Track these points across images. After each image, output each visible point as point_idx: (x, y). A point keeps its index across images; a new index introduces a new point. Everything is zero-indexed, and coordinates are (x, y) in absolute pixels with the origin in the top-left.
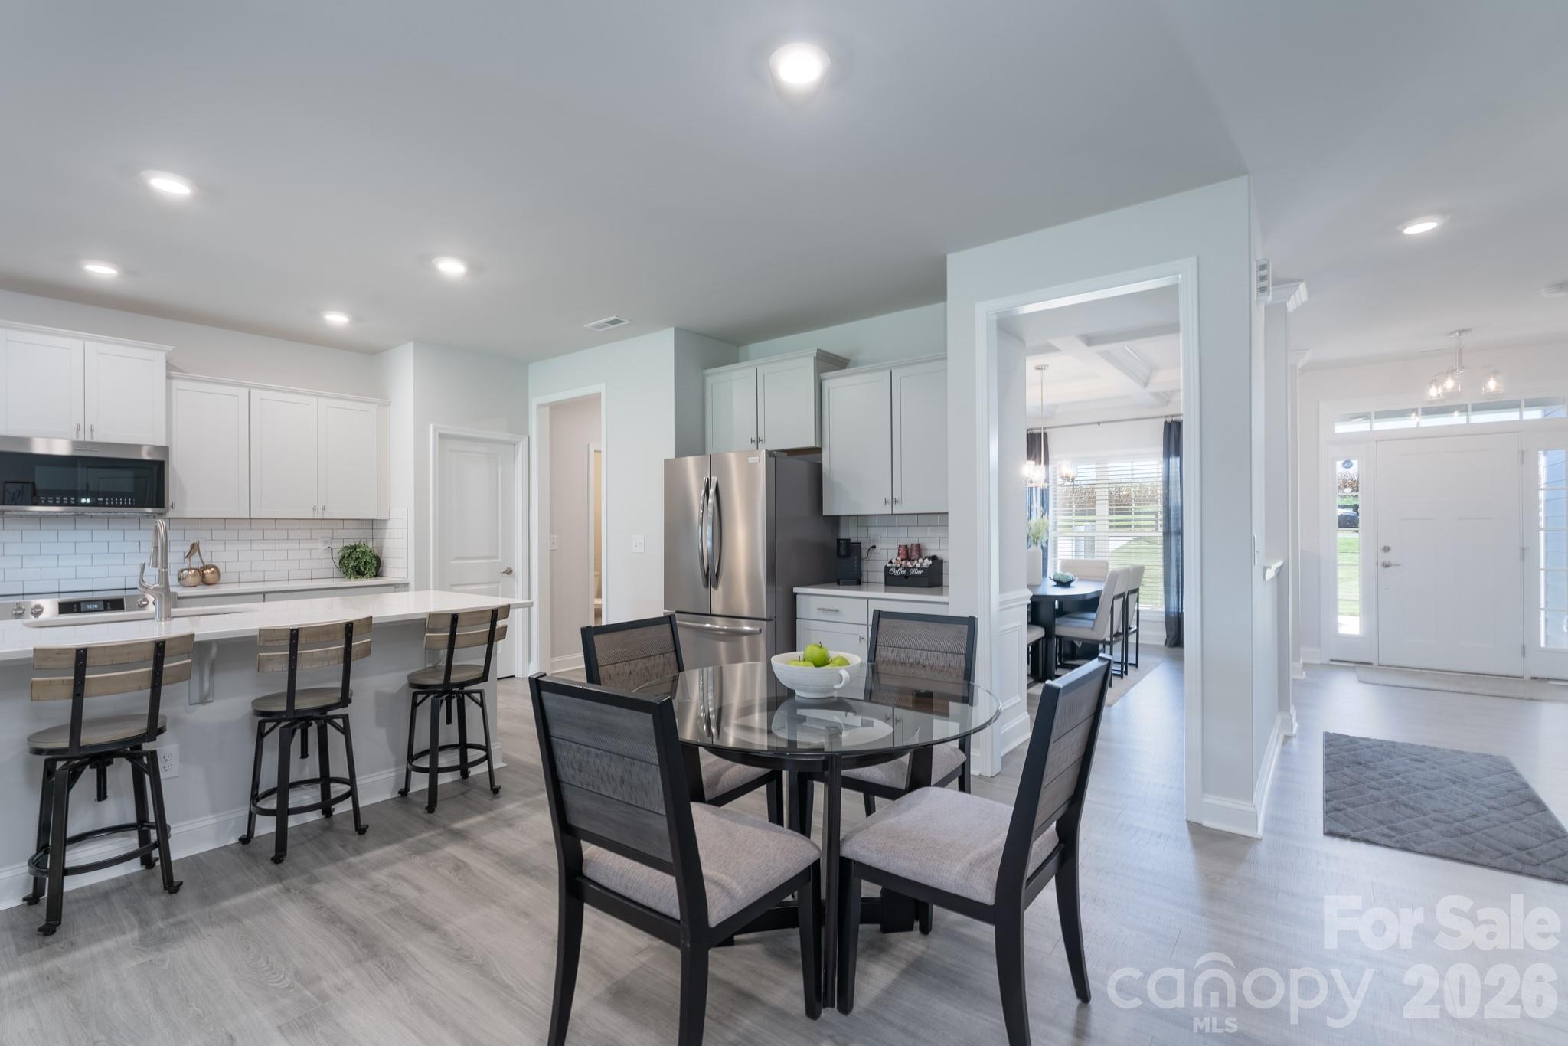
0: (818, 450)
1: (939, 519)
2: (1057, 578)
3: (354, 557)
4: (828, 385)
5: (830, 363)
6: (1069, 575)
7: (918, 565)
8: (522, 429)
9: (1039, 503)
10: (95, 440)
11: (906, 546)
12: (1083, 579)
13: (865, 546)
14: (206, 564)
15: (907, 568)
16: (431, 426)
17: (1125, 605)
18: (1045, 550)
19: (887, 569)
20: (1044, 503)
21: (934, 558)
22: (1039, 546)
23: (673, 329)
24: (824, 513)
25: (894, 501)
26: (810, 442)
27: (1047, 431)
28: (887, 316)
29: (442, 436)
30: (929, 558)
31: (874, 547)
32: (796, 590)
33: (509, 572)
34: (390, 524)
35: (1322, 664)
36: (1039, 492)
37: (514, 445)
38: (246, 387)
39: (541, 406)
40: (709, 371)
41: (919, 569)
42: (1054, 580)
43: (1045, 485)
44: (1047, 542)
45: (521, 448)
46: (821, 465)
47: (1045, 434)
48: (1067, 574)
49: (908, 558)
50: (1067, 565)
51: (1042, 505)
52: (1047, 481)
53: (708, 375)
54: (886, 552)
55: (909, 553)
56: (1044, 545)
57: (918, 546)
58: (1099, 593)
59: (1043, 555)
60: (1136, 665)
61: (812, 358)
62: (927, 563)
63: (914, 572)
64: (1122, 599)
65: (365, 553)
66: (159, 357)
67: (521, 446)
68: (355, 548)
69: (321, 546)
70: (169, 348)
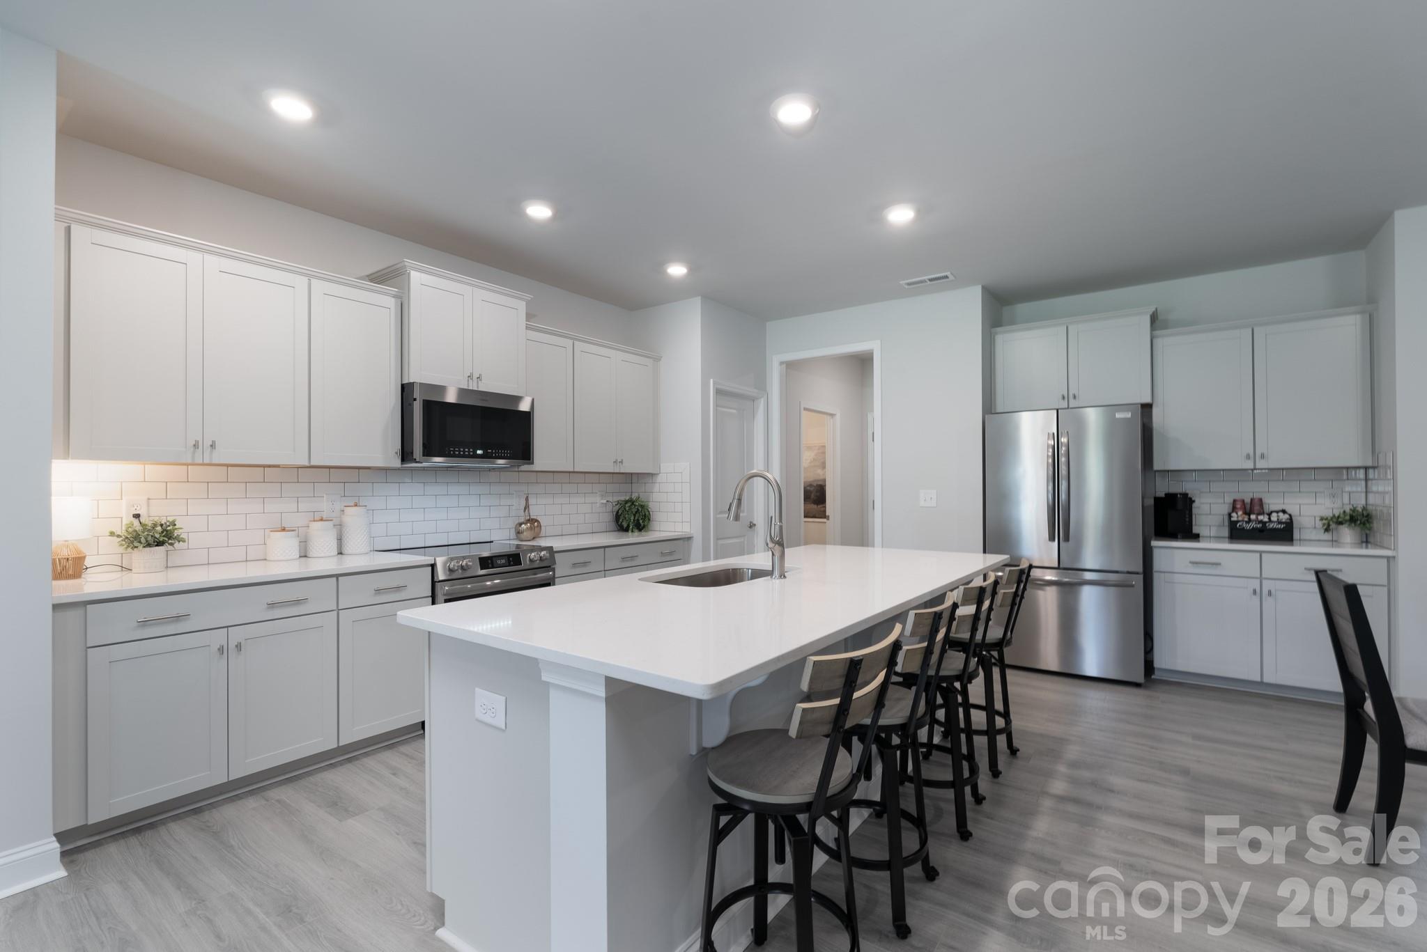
0: (1148, 407)
3: (634, 510)
4: (1163, 343)
8: (761, 384)
10: (480, 389)
14: (532, 517)
16: (712, 381)
23: (980, 286)
24: (1157, 468)
26: (1148, 401)
28: (1220, 274)
29: (719, 392)
32: (1153, 544)
34: (659, 478)
37: (754, 401)
38: (571, 339)
39: (782, 363)
45: (762, 402)
46: (1153, 420)
53: (996, 333)
61: (1149, 316)
65: (642, 506)
66: (521, 306)
67: (762, 403)
68: (632, 502)
69: (599, 500)
70: (529, 297)
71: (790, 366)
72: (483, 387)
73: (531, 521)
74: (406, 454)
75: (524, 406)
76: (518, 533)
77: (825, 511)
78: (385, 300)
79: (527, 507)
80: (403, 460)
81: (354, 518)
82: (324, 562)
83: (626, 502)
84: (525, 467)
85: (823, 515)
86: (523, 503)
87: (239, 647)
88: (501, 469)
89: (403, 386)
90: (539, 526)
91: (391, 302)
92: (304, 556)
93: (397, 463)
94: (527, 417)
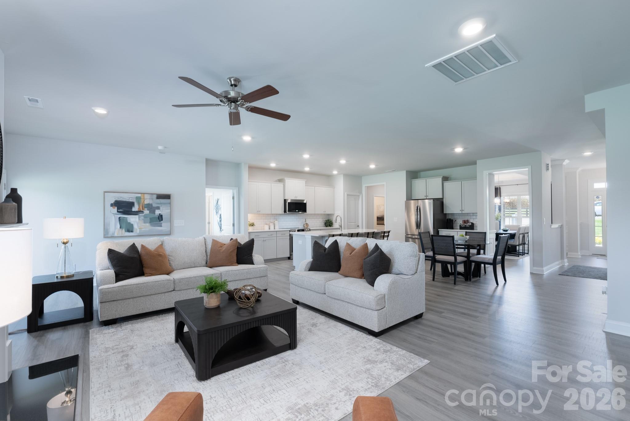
0: (443, 199)
1: (475, 214)
2: (504, 229)
3: (329, 222)
4: (444, 184)
5: (446, 179)
6: (507, 229)
7: (468, 225)
8: (361, 192)
9: (498, 209)
11: (465, 220)
12: (511, 230)
13: (454, 220)
15: (465, 225)
16: (346, 193)
17: (524, 237)
18: (500, 222)
19: (460, 225)
20: (500, 210)
21: (472, 223)
22: (498, 221)
23: (405, 171)
24: (444, 213)
25: (462, 210)
26: (441, 197)
27: (500, 187)
29: (348, 195)
30: (471, 223)
31: (456, 220)
32: (439, 230)
33: (358, 226)
34: (334, 215)
35: (589, 255)
36: (498, 207)
38: (314, 186)
39: (365, 187)
40: (413, 180)
41: (469, 225)
42: (502, 230)
43: (500, 205)
44: (501, 220)
46: (443, 202)
47: (500, 188)
48: (506, 228)
49: (465, 223)
50: (506, 226)
51: (499, 210)
52: (500, 203)
54: (459, 222)
55: (465, 222)
56: (500, 220)
57: (468, 220)
58: (516, 233)
59: (499, 224)
60: (528, 253)
61: (441, 178)
62: (470, 224)
63: (467, 226)
64: (522, 235)
65: (331, 221)
66: (304, 182)
67: (361, 196)
68: (328, 220)
69: (321, 220)
70: (305, 180)
71: (368, 187)
72: (298, 199)
73: (307, 224)
74: (285, 211)
75: (305, 202)
76: (304, 226)
77: (384, 223)
78: (281, 185)
79: (306, 221)
80: (284, 213)
81: (276, 222)
82: (272, 229)
83: (327, 220)
84: (305, 213)
85: (383, 224)
86: (305, 220)
87: (265, 240)
88: (300, 213)
89: (284, 200)
90: (308, 225)
91: (282, 185)
92: (269, 229)
93: (283, 213)
94: (305, 204)
